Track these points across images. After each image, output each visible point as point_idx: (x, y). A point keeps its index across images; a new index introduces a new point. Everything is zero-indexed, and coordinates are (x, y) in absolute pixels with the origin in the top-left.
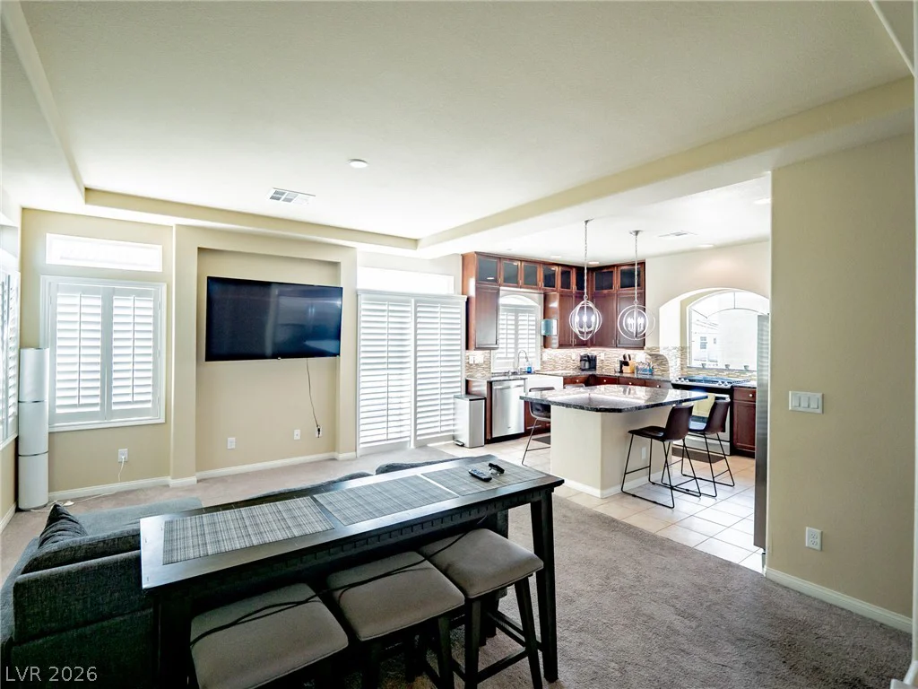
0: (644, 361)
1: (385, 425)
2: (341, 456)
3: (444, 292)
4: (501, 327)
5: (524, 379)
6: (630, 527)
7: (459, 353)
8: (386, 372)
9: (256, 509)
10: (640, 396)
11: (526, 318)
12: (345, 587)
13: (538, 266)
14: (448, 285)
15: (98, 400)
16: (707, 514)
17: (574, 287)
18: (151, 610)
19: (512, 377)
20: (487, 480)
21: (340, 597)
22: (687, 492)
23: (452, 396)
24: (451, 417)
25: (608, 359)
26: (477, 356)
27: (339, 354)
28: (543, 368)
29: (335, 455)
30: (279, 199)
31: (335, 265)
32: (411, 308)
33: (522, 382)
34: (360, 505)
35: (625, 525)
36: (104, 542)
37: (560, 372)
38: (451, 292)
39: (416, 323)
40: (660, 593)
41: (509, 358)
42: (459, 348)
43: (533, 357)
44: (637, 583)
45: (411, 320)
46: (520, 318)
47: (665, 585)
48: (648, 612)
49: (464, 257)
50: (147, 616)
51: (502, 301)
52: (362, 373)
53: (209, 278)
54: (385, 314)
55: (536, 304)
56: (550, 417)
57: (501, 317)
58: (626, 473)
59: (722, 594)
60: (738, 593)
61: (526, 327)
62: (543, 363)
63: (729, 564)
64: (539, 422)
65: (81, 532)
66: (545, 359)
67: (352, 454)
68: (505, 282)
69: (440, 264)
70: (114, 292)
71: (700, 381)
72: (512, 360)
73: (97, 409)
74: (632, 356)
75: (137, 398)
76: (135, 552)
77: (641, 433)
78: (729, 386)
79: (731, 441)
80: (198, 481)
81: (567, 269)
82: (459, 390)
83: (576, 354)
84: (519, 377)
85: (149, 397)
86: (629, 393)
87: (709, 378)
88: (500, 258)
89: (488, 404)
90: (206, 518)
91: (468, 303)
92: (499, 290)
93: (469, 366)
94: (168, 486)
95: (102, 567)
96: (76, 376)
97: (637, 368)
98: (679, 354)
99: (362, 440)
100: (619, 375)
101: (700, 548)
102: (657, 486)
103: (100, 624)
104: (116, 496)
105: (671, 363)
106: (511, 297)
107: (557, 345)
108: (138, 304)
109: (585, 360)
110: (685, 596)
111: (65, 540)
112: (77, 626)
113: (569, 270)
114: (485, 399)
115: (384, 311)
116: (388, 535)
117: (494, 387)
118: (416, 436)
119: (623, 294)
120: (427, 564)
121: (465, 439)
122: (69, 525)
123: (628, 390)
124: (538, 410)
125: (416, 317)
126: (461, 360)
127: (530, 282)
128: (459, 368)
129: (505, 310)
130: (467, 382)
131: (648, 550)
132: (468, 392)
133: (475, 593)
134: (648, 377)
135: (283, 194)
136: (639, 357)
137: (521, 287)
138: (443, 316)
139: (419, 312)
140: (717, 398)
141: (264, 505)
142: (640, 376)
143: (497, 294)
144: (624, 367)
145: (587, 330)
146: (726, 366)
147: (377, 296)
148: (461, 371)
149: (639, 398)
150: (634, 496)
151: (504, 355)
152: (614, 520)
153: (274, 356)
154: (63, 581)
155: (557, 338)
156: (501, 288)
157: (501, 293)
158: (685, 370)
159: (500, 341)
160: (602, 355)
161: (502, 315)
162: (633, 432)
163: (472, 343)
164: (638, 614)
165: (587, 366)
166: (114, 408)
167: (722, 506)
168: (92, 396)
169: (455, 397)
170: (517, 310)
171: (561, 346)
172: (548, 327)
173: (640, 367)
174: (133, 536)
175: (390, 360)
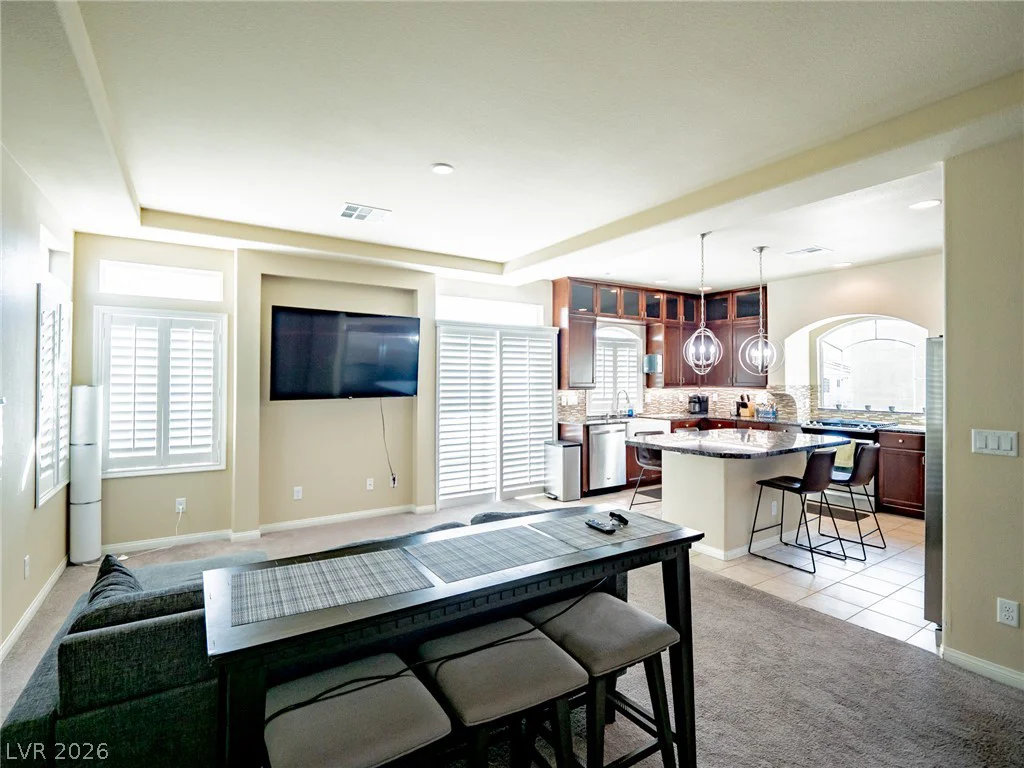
0: (765, 402)
1: (467, 474)
2: (419, 509)
3: (533, 323)
4: (598, 363)
5: (626, 423)
6: (764, 595)
7: (550, 393)
8: (468, 414)
9: (337, 562)
10: (760, 442)
11: (626, 353)
12: (442, 658)
13: (640, 293)
14: (536, 315)
15: (153, 444)
16: (855, 581)
17: (681, 318)
18: (216, 681)
19: (610, 421)
20: (610, 532)
21: (437, 670)
22: (828, 554)
23: (543, 442)
24: (542, 466)
25: (722, 400)
26: (570, 397)
27: (416, 394)
28: (646, 411)
29: (412, 507)
30: (351, 216)
31: (411, 293)
32: (496, 342)
33: (623, 426)
34: (461, 559)
35: (758, 592)
36: (161, 598)
37: (665, 416)
38: (541, 323)
39: (501, 359)
40: (812, 675)
41: (607, 399)
42: (550, 387)
43: (634, 398)
44: (781, 663)
45: (496, 356)
46: (619, 353)
47: (817, 665)
48: (800, 699)
49: (554, 283)
50: (210, 689)
51: (600, 333)
52: (442, 415)
53: (274, 307)
54: (468, 348)
55: (638, 338)
56: (660, 466)
57: (598, 352)
58: (753, 532)
59: (889, 679)
60: (910, 678)
61: (627, 364)
62: (646, 405)
63: (893, 642)
64: (647, 472)
65: (135, 587)
66: (648, 400)
67: (430, 508)
68: (602, 311)
69: (527, 291)
70: (171, 323)
71: (835, 424)
72: (611, 402)
73: (153, 453)
74: (751, 397)
75: (196, 442)
76: (198, 611)
77: (771, 483)
78: (873, 430)
79: (876, 495)
80: (262, 535)
81: (673, 296)
82: (550, 435)
83: (683, 394)
84: (619, 420)
85: (209, 441)
86: (748, 440)
87: (847, 421)
88: (596, 284)
89: (585, 450)
90: (279, 571)
91: (560, 336)
92: (595, 321)
93: (562, 409)
94: (229, 540)
95: (158, 628)
96: (130, 417)
97: (757, 411)
98: (808, 393)
99: (442, 491)
100: (735, 418)
101: (854, 621)
102: (790, 548)
103: (157, 697)
104: (173, 551)
105: (799, 404)
106: (609, 330)
107: (663, 385)
108: (197, 337)
109: (695, 402)
110: (844, 680)
111: (117, 595)
112: (131, 698)
113: (675, 297)
114: (581, 445)
115: (466, 345)
116: (498, 596)
117: (591, 432)
118: (502, 487)
119: (740, 324)
120: (538, 633)
121: (558, 491)
122: (122, 578)
123: (746, 437)
124: (645, 457)
125: (501, 353)
126: (552, 401)
127: (630, 312)
128: (550, 410)
129: (604, 345)
130: (560, 426)
131: (790, 623)
132: (560, 438)
133: (599, 670)
134: (771, 420)
135: (355, 210)
136: (760, 398)
137: (620, 318)
138: (532, 350)
139: (505, 346)
140: (858, 445)
141: (347, 557)
142: (761, 420)
143: (594, 325)
144: (742, 410)
145: (705, 363)
146: (867, 407)
147: (459, 328)
148: (552, 413)
149: (761, 446)
150: (765, 558)
151: (601, 396)
152: (743, 587)
153: (344, 394)
154: (114, 644)
155: (662, 375)
156: (598, 318)
157: (598, 323)
158: (816, 412)
159: (596, 380)
160: (715, 395)
161: (599, 350)
162: (762, 483)
163: (565, 381)
164: (787, 700)
165: (697, 409)
166: (172, 452)
167: (873, 571)
168: (148, 440)
169: (546, 443)
170: (615, 344)
171: (667, 385)
172: (651, 364)
173: (761, 409)
174: (194, 592)
175: (473, 401)
